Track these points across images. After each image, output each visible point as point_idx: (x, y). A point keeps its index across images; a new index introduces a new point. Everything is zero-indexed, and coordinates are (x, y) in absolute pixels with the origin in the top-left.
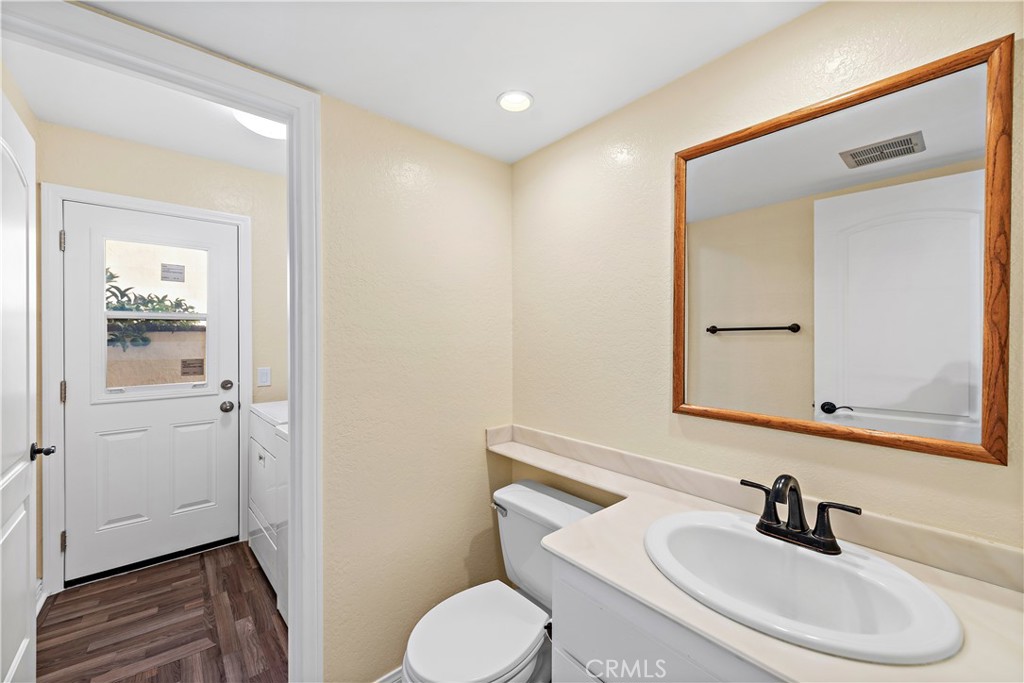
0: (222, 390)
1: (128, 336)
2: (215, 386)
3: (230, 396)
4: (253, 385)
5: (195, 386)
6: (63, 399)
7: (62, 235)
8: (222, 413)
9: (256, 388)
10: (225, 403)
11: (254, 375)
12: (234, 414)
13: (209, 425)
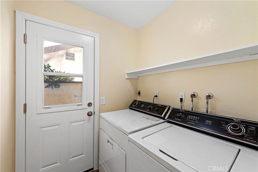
0: (88, 107)
1: (53, 84)
2: (85, 105)
3: (91, 109)
4: (99, 104)
5: (78, 105)
6: (25, 111)
7: (25, 35)
8: (88, 117)
9: (100, 105)
10: (89, 112)
11: (100, 100)
12: (92, 117)
13: (83, 122)
